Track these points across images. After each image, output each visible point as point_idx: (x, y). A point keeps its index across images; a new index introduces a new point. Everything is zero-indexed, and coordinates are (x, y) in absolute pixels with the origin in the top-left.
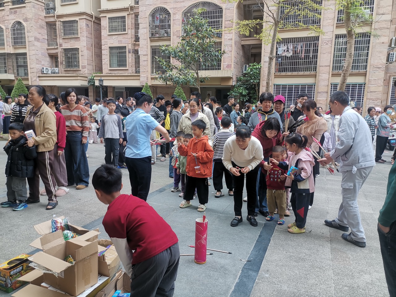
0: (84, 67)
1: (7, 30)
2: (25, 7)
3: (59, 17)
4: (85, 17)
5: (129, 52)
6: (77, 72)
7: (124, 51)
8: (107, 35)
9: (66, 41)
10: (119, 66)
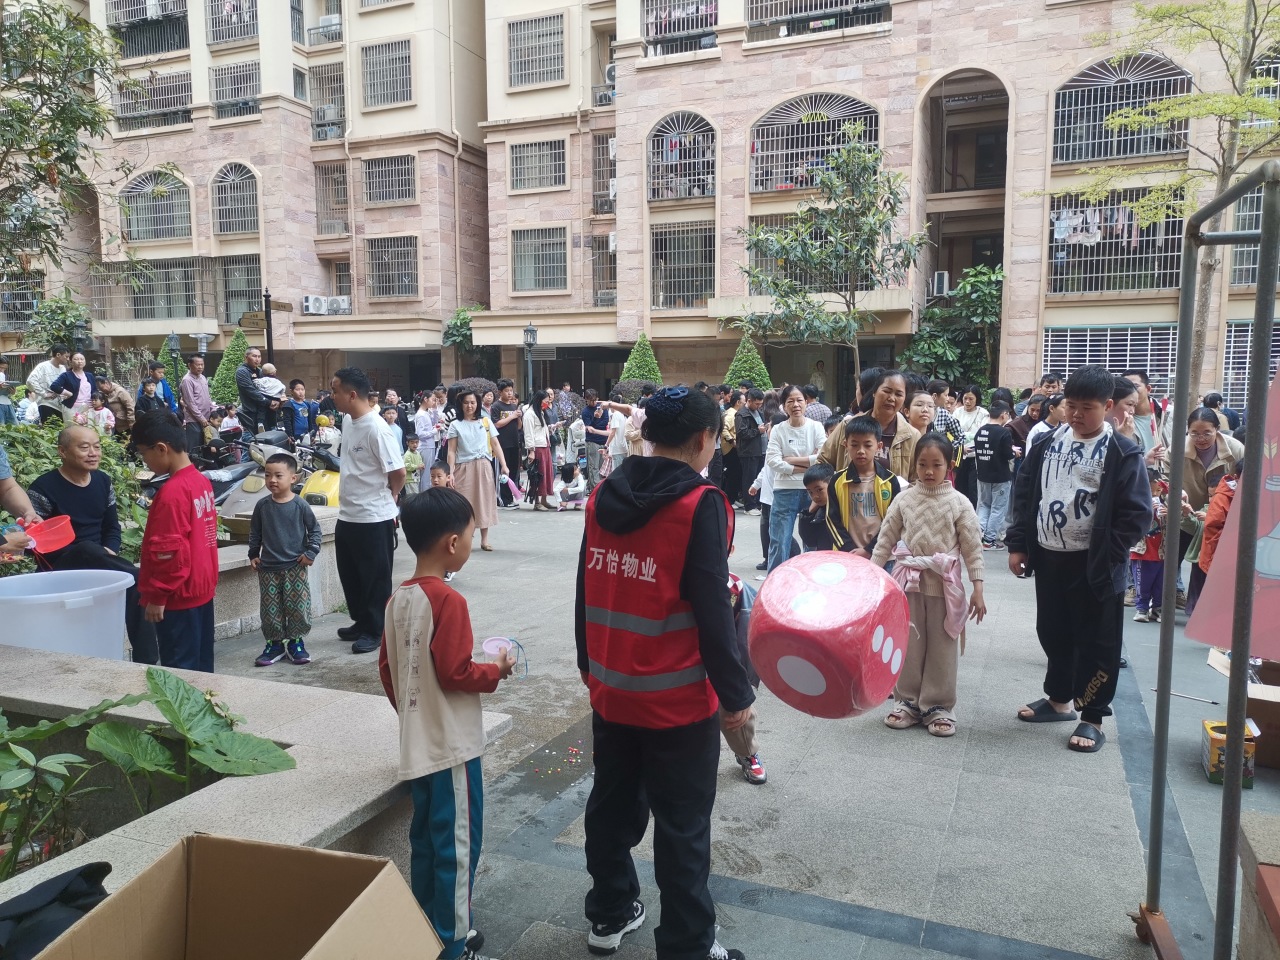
0: (432, 292)
1: (201, 190)
2: (257, 122)
3: (357, 146)
4: (436, 145)
5: (576, 245)
6: (410, 308)
7: (557, 240)
8: (504, 198)
9: (377, 215)
10: (542, 284)
